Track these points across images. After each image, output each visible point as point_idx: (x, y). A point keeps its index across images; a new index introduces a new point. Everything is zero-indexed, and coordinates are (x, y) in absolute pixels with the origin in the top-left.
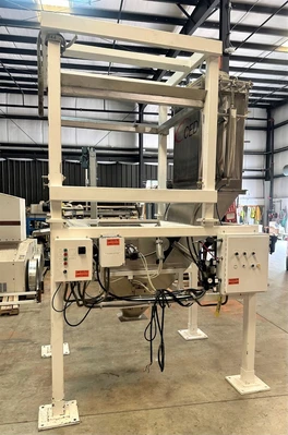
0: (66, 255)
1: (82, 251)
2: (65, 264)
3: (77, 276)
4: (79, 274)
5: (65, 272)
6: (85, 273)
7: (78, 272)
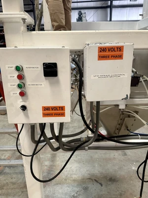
0: (20, 77)
1: (50, 70)
2: (22, 94)
3: (45, 115)
4: (48, 111)
5: (24, 108)
6: (58, 111)
7: (45, 109)
